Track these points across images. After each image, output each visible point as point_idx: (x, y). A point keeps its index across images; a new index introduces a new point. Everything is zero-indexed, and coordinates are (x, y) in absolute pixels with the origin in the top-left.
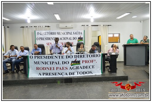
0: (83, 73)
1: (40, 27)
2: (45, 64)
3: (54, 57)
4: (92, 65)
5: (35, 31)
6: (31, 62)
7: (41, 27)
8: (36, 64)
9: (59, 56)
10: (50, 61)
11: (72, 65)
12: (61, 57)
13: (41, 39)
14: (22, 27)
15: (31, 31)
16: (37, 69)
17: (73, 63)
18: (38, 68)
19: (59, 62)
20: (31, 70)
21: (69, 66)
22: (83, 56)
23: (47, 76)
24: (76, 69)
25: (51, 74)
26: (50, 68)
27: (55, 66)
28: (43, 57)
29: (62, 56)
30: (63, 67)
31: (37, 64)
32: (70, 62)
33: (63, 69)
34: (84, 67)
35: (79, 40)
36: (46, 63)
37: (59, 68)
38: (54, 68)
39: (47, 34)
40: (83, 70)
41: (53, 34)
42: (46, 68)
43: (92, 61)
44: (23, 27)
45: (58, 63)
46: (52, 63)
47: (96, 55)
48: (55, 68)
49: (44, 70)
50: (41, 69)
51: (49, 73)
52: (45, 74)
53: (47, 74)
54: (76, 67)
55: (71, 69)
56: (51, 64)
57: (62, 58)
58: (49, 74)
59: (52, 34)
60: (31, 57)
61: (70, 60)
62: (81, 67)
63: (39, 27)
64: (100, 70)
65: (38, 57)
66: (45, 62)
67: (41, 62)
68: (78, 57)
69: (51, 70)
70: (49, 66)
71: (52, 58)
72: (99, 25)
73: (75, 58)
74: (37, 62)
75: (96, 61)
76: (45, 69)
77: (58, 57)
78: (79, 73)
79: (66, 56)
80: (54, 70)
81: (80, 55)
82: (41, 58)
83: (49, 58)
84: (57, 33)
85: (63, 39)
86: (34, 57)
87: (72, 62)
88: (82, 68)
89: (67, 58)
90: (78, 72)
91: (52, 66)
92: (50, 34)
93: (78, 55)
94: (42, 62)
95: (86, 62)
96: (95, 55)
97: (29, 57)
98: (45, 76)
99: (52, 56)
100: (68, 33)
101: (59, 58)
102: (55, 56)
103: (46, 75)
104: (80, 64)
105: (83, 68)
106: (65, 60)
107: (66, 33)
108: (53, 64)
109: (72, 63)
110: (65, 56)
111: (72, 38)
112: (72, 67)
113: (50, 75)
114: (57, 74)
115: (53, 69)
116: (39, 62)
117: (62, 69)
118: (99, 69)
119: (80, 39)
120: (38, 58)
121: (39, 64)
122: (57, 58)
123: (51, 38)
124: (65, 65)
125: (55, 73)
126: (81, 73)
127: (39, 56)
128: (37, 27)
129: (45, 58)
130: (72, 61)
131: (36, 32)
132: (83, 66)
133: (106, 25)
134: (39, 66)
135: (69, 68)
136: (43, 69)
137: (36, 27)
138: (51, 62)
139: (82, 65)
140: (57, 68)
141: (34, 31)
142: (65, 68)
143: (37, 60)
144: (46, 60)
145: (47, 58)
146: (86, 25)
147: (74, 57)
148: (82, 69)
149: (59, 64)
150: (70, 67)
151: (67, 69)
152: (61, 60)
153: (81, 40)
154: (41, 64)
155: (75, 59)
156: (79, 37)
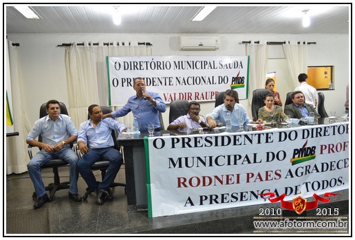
0: (321, 185)
1: (123, 44)
2: (211, 165)
3: (242, 140)
4: (343, 159)
5: (107, 58)
6: (157, 159)
7: (127, 44)
8: (177, 165)
9: (259, 135)
10: (227, 154)
11: (294, 163)
12: (263, 138)
13: (125, 84)
14: (64, 45)
15: (93, 56)
16: (181, 183)
17: (297, 156)
18: (182, 180)
19: (255, 155)
20: (157, 188)
21: (285, 165)
22: (323, 129)
23: (215, 207)
24: (304, 173)
25: (229, 198)
26: (228, 176)
27: (242, 168)
28: (203, 142)
29: (267, 134)
30: (267, 172)
31: (180, 166)
32: (290, 154)
33: (267, 179)
34: (325, 166)
35: (234, 85)
36: (214, 161)
37: (256, 175)
38: (238, 175)
39: (144, 66)
40: (321, 177)
41: (162, 66)
42: (213, 178)
43: (344, 146)
44: (69, 45)
45: (252, 160)
46: (232, 159)
48: (243, 178)
49: (204, 185)
50: (195, 182)
51: (223, 195)
52: (206, 198)
53: (213, 199)
54: (305, 168)
55: (292, 176)
56: (229, 164)
57: (267, 142)
58: (219, 200)
59: (158, 66)
60: (159, 144)
61: (290, 146)
62: (315, 166)
63: (121, 44)
65: (186, 140)
66: (211, 158)
67: (196, 159)
68: (312, 137)
69: (228, 183)
70: (222, 170)
71: (235, 144)
72: (287, 43)
73: (303, 138)
74: (180, 159)
76: (207, 181)
77: (255, 139)
78: (310, 186)
79: (280, 133)
80: (238, 182)
81: (317, 129)
82: (196, 146)
83: (223, 144)
84: (173, 64)
85: (191, 81)
86: (168, 144)
87: (296, 152)
88: (320, 169)
89: (280, 140)
90: (307, 184)
91: (232, 170)
92: (153, 67)
93: (313, 129)
94: (199, 158)
95: (331, 149)
97: (151, 145)
98: (207, 207)
99: (235, 137)
100: (206, 63)
101: (259, 142)
102: (246, 136)
103: (211, 203)
104: (314, 158)
105: (323, 171)
106: (275, 147)
107: (199, 65)
108: (235, 163)
109: (295, 154)
110: (276, 132)
111: (216, 80)
112: (293, 169)
113: (223, 202)
114: (248, 195)
115: (235, 179)
116: (186, 159)
117: (264, 177)
119: (238, 80)
120: (184, 146)
121: (187, 165)
122: (251, 141)
123: (156, 81)
124: (275, 165)
125: (242, 193)
126: (316, 186)
127: (189, 139)
128: (115, 45)
129: (211, 143)
130: (295, 150)
131: (112, 61)
132: (323, 164)
133: (304, 43)
134: (185, 173)
135: (284, 173)
136: (203, 181)
137: (112, 44)
138: (229, 157)
139: (320, 159)
140: (248, 174)
141: (105, 58)
142: (273, 175)
143: (179, 152)
144: (215, 151)
145: (216, 145)
146: (253, 43)
147: (300, 135)
148: (320, 173)
149: (255, 162)
150: (290, 171)
151: (280, 176)
152: (262, 149)
153: (239, 83)
154: (195, 165)
155: (305, 141)
156: (235, 76)
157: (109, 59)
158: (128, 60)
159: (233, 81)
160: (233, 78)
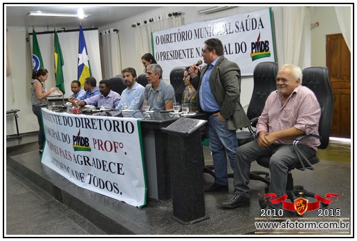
0: (99, 183)
1: (159, 18)
3: (52, 118)
4: (116, 162)
7: (161, 18)
13: (163, 58)
22: (91, 121)
27: (57, 143)
30: (66, 151)
32: (72, 140)
34: (99, 163)
35: (254, 54)
39: (173, 38)
41: (185, 36)
43: (115, 147)
44: (134, 26)
46: (53, 133)
47: (122, 122)
49: (52, 149)
51: (57, 161)
54: (83, 157)
56: (53, 136)
59: (183, 36)
61: (70, 132)
62: (93, 159)
64: (139, 186)
68: (83, 127)
70: (53, 140)
71: (51, 121)
73: (77, 127)
75: (124, 150)
78: (92, 180)
79: (64, 117)
80: (58, 153)
81: (85, 119)
84: (193, 33)
87: (74, 139)
88: (96, 164)
89: (65, 124)
90: (90, 176)
92: (179, 39)
93: (81, 118)
95: (101, 145)
96: (120, 123)
102: (52, 115)
104: (90, 150)
106: (64, 129)
110: (61, 116)
111: (232, 48)
118: (135, 182)
119: (260, 47)
125: (62, 164)
130: (74, 137)
132: (97, 160)
136: (51, 146)
141: (150, 34)
142: (68, 155)
147: (74, 123)
151: (71, 158)
152: (60, 130)
153: (261, 51)
156: (255, 41)
157: (153, 34)
158: (164, 33)
159: (253, 49)
160: (253, 43)
